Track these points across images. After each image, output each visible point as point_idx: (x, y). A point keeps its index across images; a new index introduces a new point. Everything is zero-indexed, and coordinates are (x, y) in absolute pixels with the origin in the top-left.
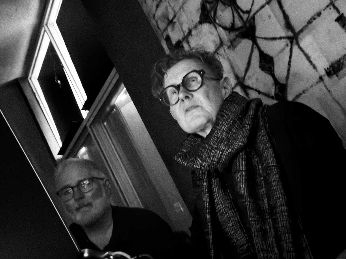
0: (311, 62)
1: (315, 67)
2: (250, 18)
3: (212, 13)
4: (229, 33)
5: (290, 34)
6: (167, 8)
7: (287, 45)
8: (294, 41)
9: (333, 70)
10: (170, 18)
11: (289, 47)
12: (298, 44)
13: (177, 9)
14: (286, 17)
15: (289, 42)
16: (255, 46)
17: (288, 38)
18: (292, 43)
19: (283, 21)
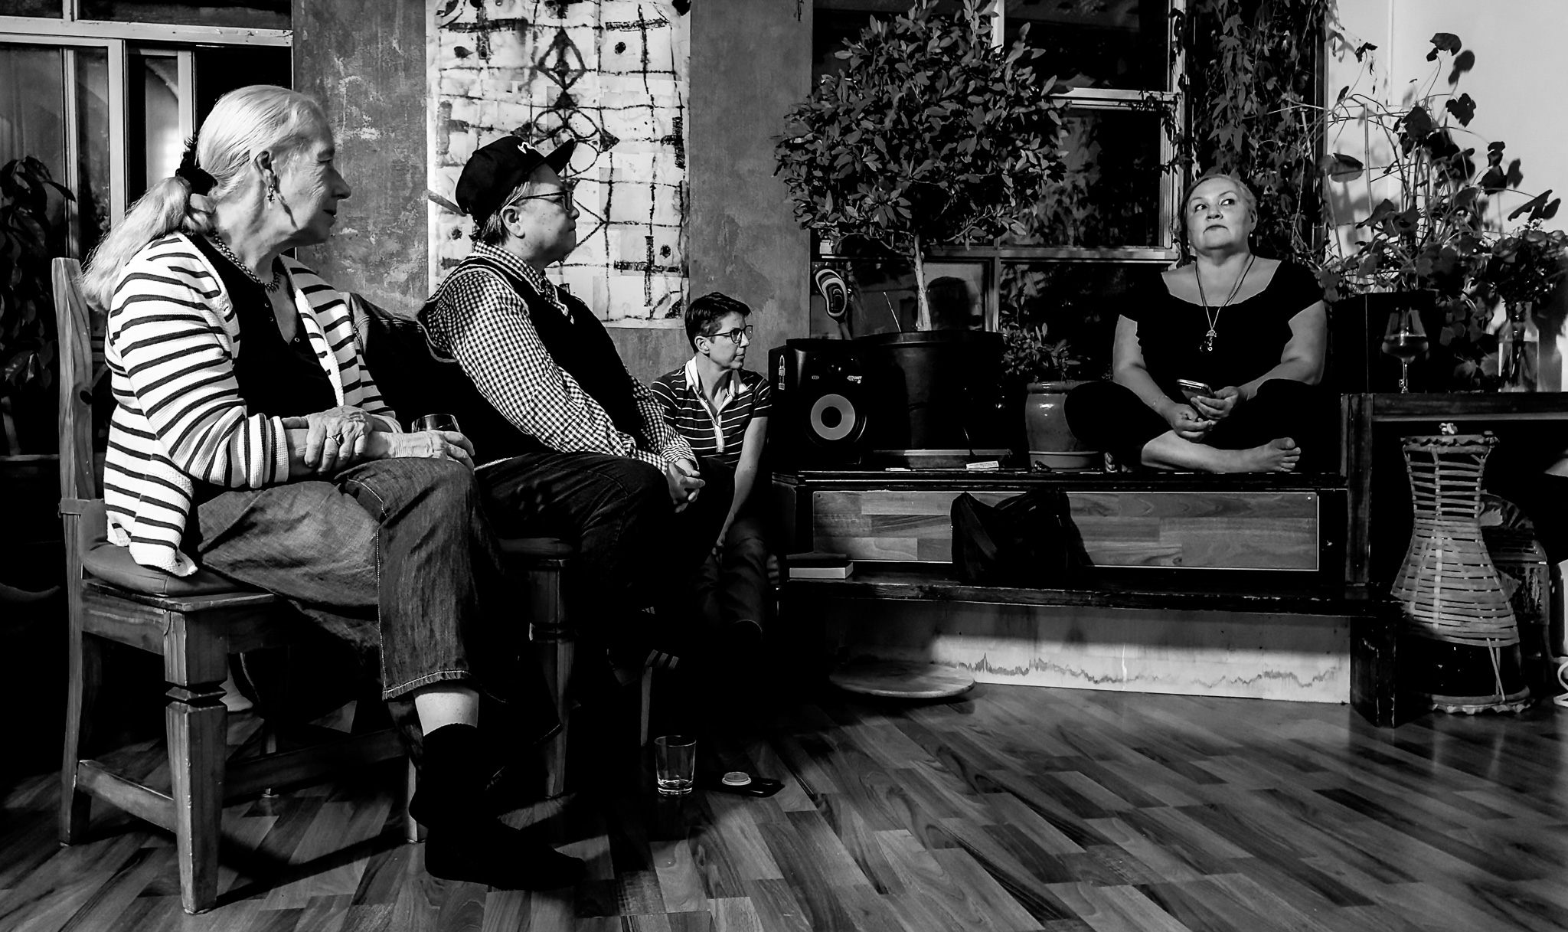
0: (607, 248)
1: (608, 253)
3: (535, 140)
5: (604, 218)
6: (473, 82)
7: (596, 223)
8: (604, 226)
9: (621, 266)
10: (470, 95)
11: (596, 226)
12: (606, 229)
13: (487, 96)
14: (609, 204)
15: (599, 222)
17: (601, 219)
18: (601, 224)
19: (605, 205)
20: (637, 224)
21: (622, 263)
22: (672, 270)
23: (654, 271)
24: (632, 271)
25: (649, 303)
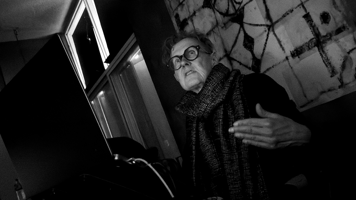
0: (281, 45)
1: (283, 49)
2: (241, 7)
3: (213, 1)
4: (224, 17)
5: (269, 23)
7: (266, 31)
8: (271, 29)
9: (297, 53)
10: (181, 1)
11: (267, 33)
12: (273, 31)
14: (267, 10)
15: (267, 29)
16: (241, 29)
17: (267, 26)
18: (269, 30)
19: (265, 13)
20: (292, 11)
21: (296, 50)
22: (339, 31)
23: (324, 42)
24: (307, 53)
25: (333, 72)
